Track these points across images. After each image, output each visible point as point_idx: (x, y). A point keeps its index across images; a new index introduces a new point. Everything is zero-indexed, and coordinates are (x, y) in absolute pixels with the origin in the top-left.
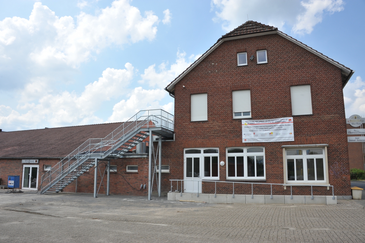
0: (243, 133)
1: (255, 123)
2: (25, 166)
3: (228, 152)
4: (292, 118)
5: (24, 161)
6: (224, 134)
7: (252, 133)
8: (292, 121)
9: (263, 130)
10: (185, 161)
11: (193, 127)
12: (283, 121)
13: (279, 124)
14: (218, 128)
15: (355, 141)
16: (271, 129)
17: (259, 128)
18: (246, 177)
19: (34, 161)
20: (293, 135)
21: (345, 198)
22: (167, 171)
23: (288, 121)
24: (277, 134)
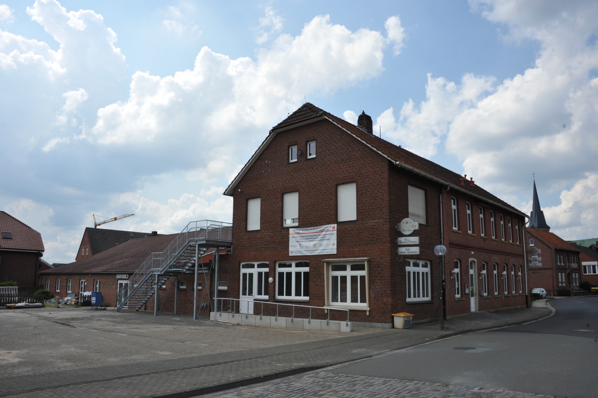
0: (290, 244)
1: (301, 232)
2: (120, 282)
3: (279, 267)
4: (335, 225)
5: (118, 277)
6: (274, 245)
7: (297, 244)
8: (336, 229)
9: (308, 240)
10: (241, 277)
11: (247, 238)
12: (327, 229)
13: (323, 233)
14: (268, 239)
15: (405, 252)
16: (315, 240)
17: (305, 238)
18: (293, 297)
19: (125, 276)
20: (335, 247)
21: (384, 326)
22: (225, 288)
23: (332, 229)
24: (321, 245)
